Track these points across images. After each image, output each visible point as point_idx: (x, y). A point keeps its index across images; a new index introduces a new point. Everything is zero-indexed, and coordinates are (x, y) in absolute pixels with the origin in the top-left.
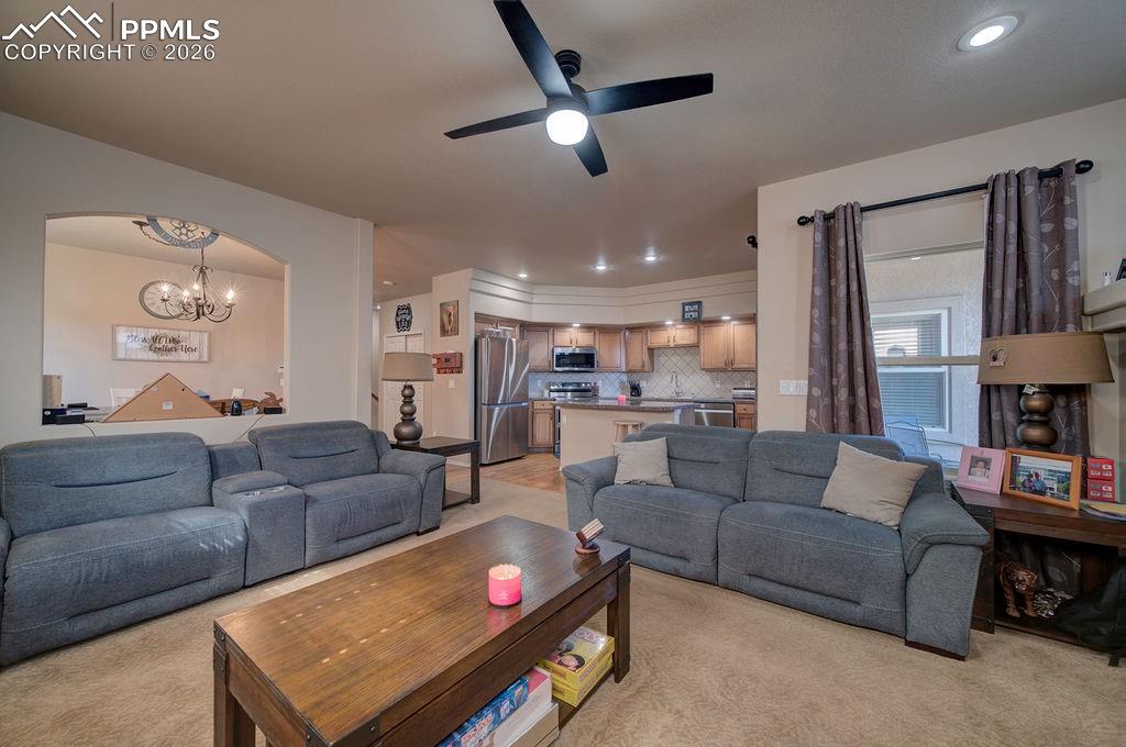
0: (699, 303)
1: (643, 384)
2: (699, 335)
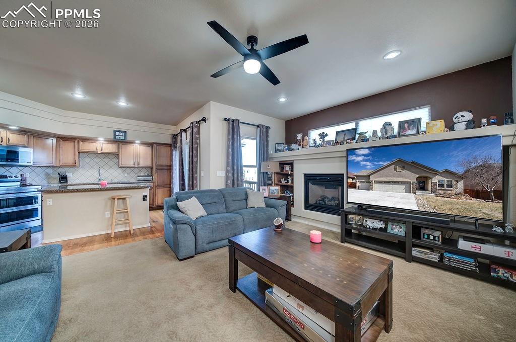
0: (125, 132)
1: (70, 175)
2: (118, 148)
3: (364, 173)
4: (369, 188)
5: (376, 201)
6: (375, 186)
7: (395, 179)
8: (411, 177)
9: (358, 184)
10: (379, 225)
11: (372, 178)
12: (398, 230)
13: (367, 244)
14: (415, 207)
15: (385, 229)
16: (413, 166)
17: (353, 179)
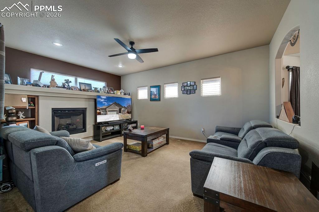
3: (104, 107)
4: (106, 114)
5: (108, 119)
6: (108, 113)
7: (114, 110)
8: (117, 108)
9: (102, 113)
10: (112, 128)
11: (107, 110)
12: (117, 128)
13: (111, 137)
14: (118, 119)
15: (113, 129)
16: (118, 105)
17: (100, 110)
